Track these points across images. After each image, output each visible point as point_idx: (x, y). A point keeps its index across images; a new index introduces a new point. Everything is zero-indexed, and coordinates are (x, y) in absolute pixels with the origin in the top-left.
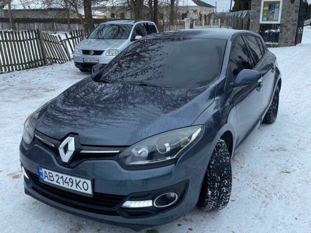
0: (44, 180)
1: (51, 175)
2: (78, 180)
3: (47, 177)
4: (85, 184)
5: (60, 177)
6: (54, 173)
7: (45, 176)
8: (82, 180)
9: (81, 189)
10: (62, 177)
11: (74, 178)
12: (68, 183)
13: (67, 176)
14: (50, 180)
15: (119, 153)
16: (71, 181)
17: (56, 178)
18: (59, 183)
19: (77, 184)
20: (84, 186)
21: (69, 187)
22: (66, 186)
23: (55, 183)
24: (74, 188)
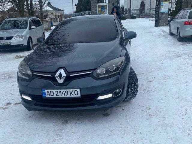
0: (47, 96)
1: (52, 92)
2: (71, 90)
3: (49, 94)
4: (76, 92)
5: (59, 92)
6: (54, 91)
7: (47, 94)
8: (74, 90)
9: (73, 95)
10: (60, 91)
11: (68, 90)
12: (64, 94)
13: (63, 90)
14: (51, 95)
15: (92, 73)
16: (67, 92)
17: (55, 93)
18: (58, 95)
19: (71, 93)
20: (76, 93)
21: (66, 96)
22: (63, 96)
23: (55, 96)
24: (69, 96)
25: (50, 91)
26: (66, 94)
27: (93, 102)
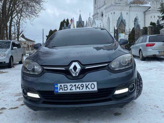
0: (59, 92)
1: (65, 86)
2: (87, 83)
3: (62, 89)
4: (93, 85)
5: (73, 85)
6: (68, 85)
7: (60, 89)
8: (91, 83)
9: (89, 89)
10: (75, 85)
11: (84, 84)
12: (79, 88)
13: (79, 83)
14: (64, 90)
16: (82, 86)
17: (69, 88)
18: (73, 90)
19: (87, 87)
20: (92, 87)
21: (81, 90)
22: (78, 90)
23: (69, 91)
24: (84, 90)
25: (64, 85)
26: (81, 88)
27: (110, 97)
